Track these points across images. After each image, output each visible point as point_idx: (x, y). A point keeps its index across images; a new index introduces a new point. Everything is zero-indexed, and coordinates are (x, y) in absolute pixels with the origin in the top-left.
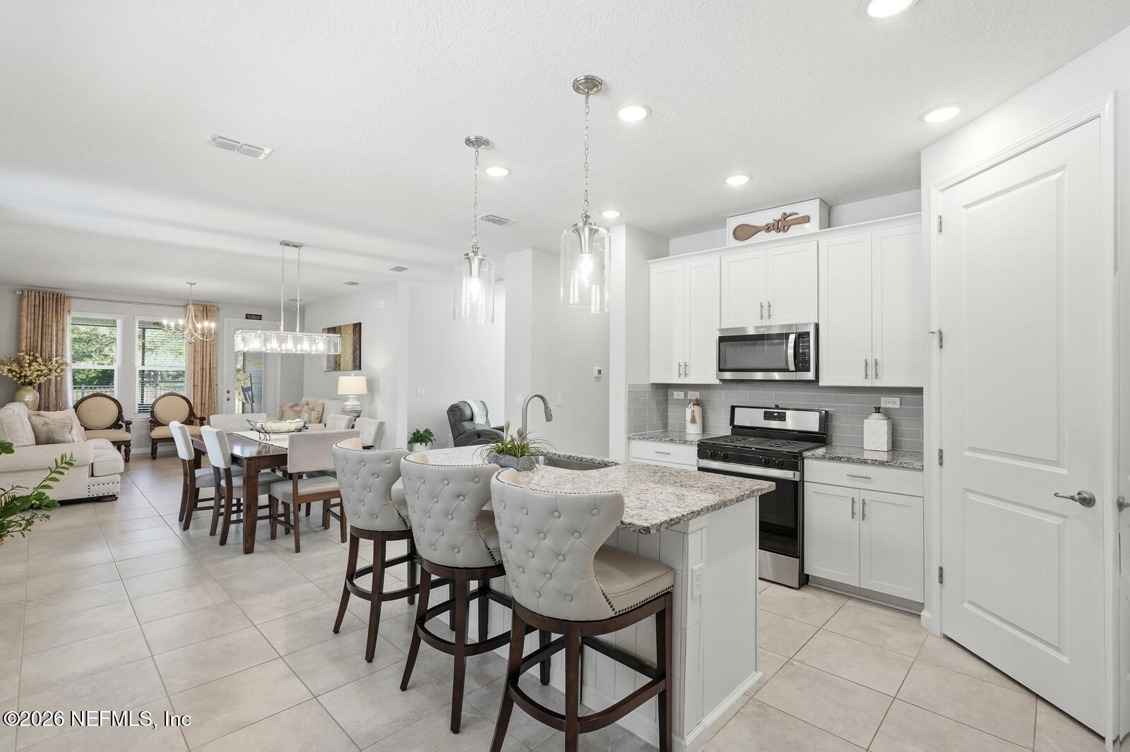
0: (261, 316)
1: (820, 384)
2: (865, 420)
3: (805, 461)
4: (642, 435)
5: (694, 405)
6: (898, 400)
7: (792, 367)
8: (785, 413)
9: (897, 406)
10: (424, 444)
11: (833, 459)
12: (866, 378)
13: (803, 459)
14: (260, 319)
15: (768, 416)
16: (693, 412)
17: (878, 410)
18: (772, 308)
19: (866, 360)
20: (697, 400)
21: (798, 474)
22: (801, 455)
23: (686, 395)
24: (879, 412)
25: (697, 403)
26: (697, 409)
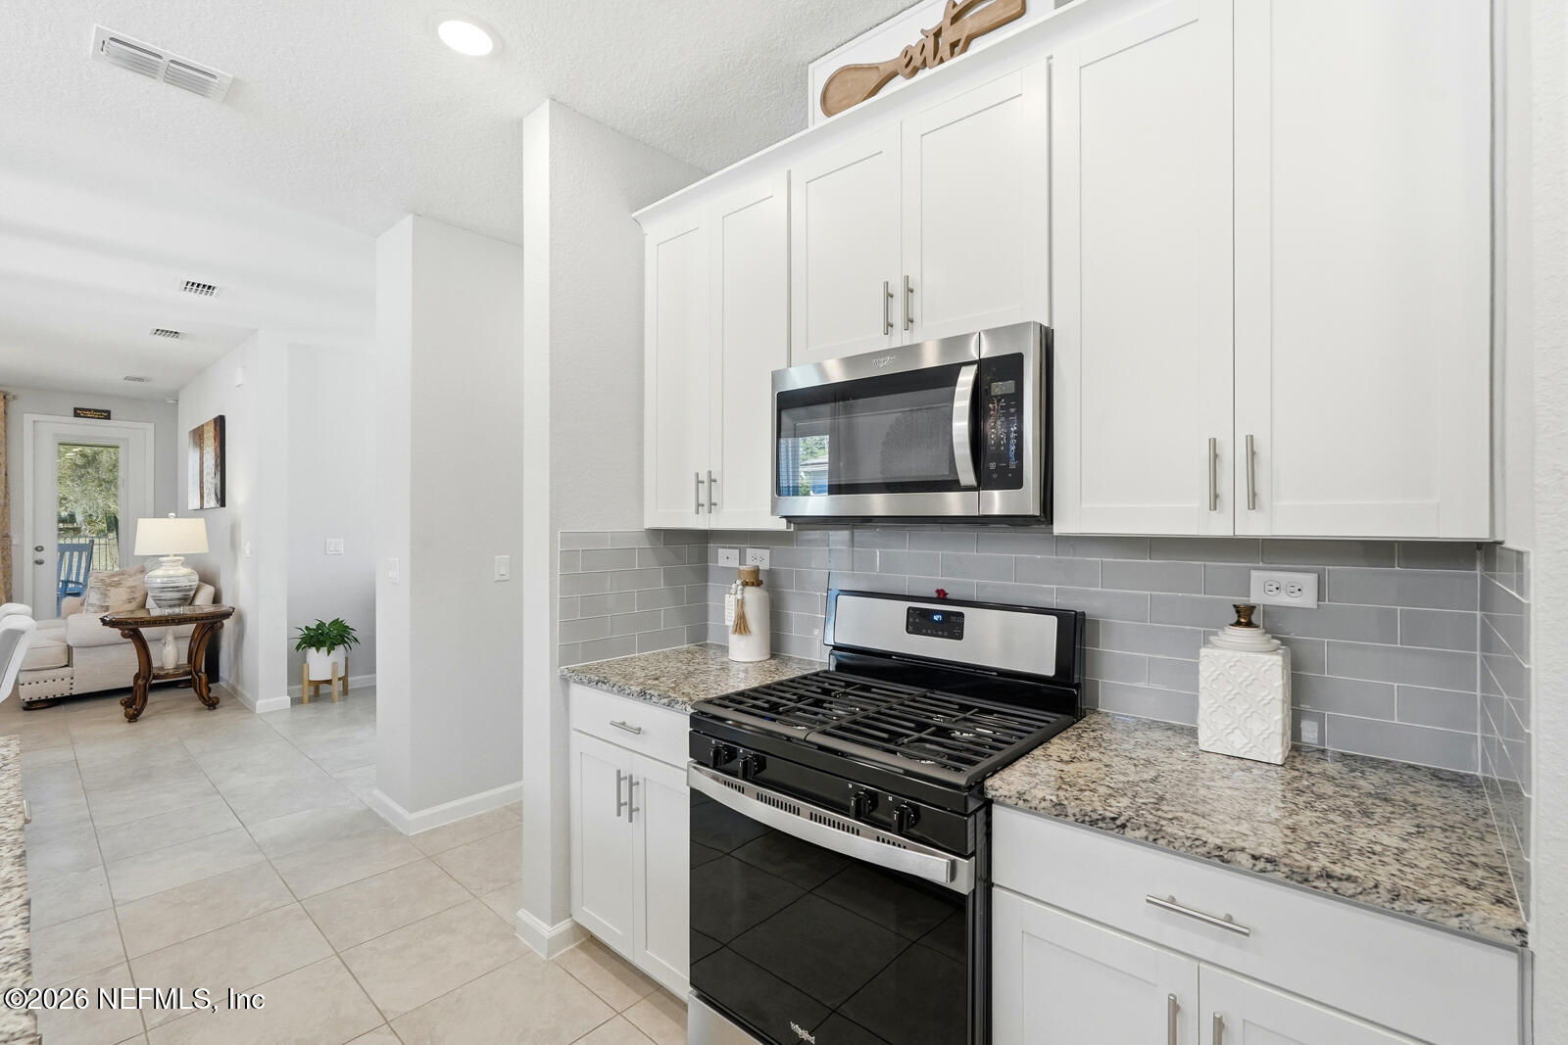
0: (109, 412)
1: (1059, 527)
2: (1203, 651)
3: (996, 810)
4: (589, 669)
5: (745, 584)
6: (1309, 581)
7: (967, 476)
8: (961, 615)
9: (1307, 599)
10: (324, 650)
11: (1093, 823)
12: (1214, 506)
13: (988, 804)
14: (108, 417)
15: (919, 622)
16: (741, 603)
17: (1245, 616)
18: (916, 298)
19: (1213, 443)
20: (756, 571)
21: (965, 866)
22: (982, 791)
23: (742, 560)
24: (1249, 624)
25: (755, 580)
26: (753, 595)
